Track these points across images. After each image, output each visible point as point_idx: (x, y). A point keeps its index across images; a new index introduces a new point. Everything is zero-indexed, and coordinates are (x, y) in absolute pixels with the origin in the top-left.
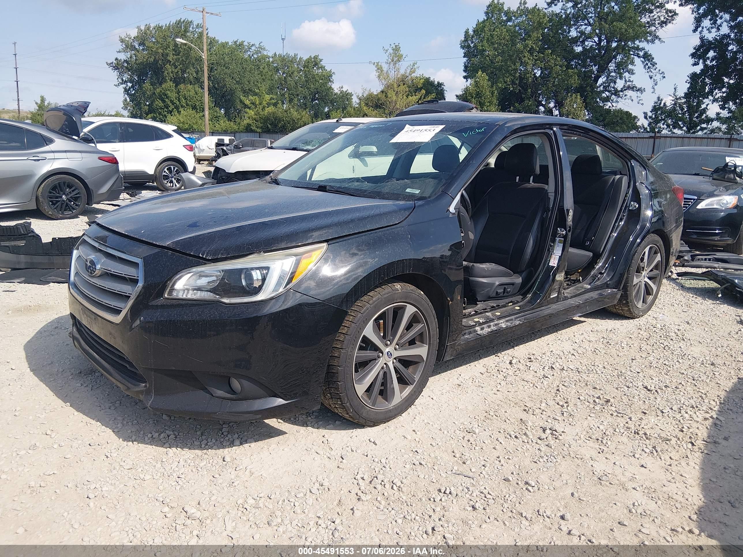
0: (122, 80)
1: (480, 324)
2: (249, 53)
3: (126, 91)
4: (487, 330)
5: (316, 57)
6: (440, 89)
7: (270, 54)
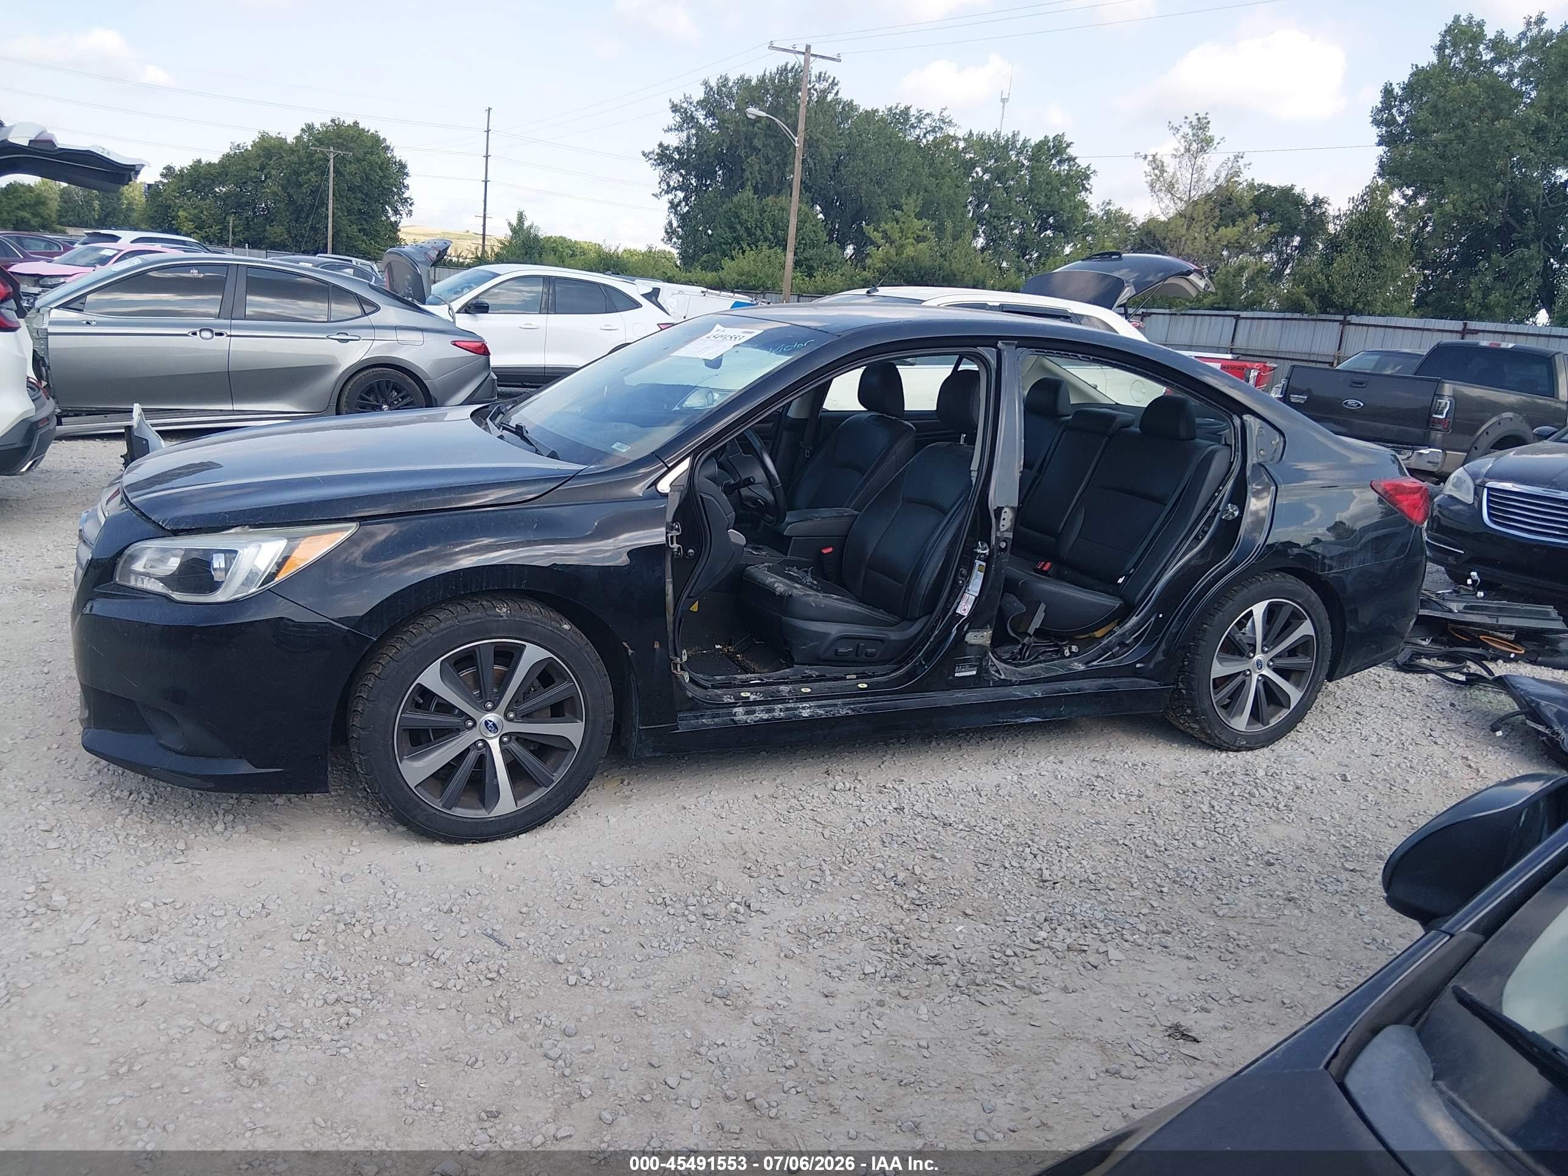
0: (668, 185)
1: (746, 703)
2: (918, 131)
3: (674, 206)
4: (761, 715)
5: (1058, 139)
6: (1318, 211)
7: (960, 134)
